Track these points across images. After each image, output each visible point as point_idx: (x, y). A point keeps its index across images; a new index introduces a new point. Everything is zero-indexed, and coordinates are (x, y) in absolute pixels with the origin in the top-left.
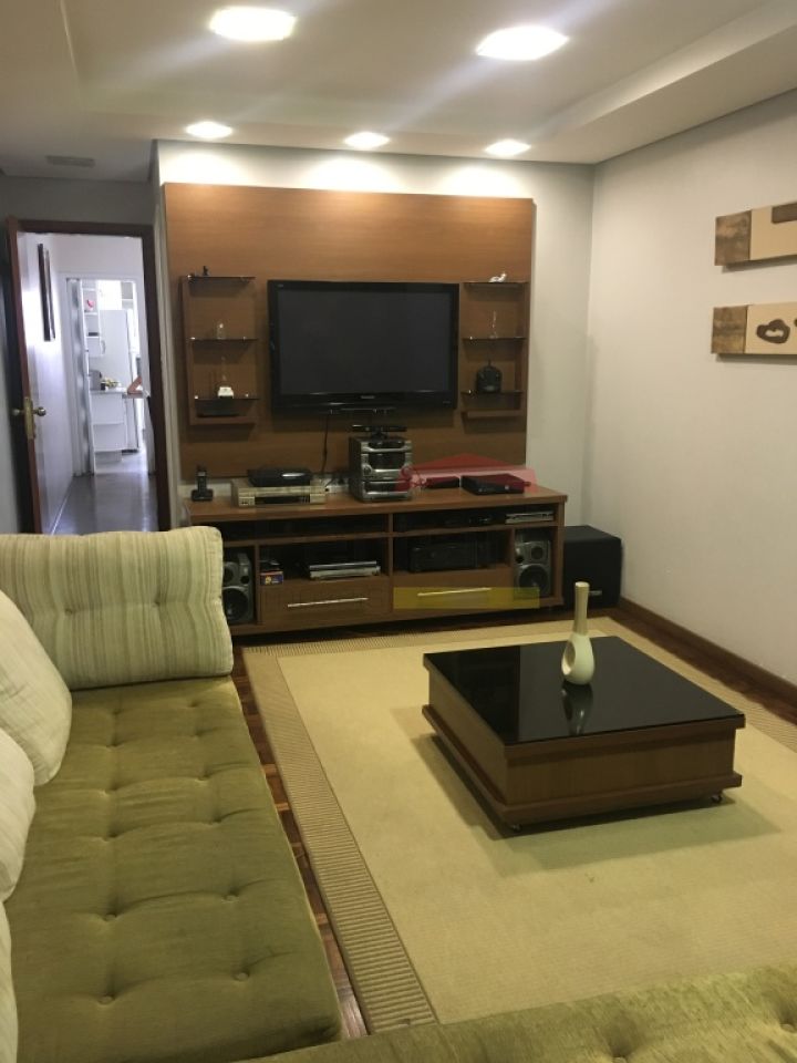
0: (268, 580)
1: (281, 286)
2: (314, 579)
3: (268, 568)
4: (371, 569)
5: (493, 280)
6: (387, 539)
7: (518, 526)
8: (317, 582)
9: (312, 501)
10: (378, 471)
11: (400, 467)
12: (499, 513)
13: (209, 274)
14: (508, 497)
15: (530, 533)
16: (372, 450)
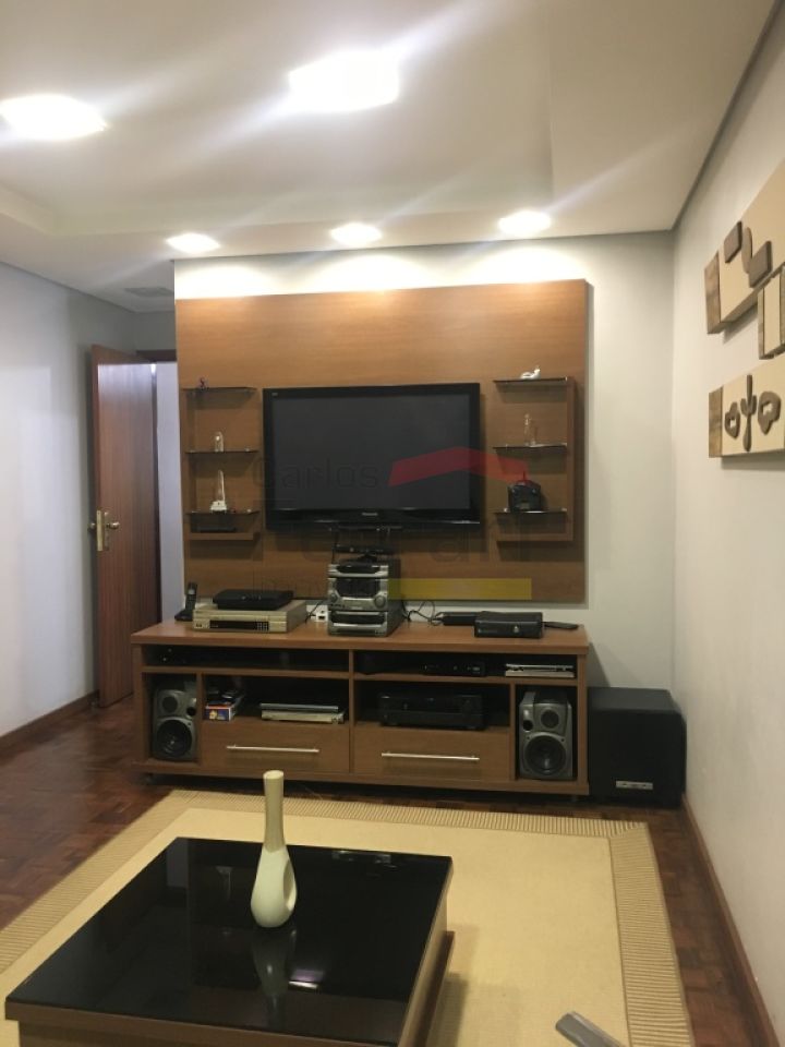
0: (213, 715)
1: (275, 394)
2: (267, 720)
3: (219, 700)
4: (328, 717)
5: (524, 377)
6: (346, 682)
7: (520, 682)
8: (269, 724)
9: (271, 629)
10: (345, 598)
11: (372, 596)
12: (497, 662)
13: (206, 385)
14: (517, 642)
15: (544, 692)
16: (340, 574)
